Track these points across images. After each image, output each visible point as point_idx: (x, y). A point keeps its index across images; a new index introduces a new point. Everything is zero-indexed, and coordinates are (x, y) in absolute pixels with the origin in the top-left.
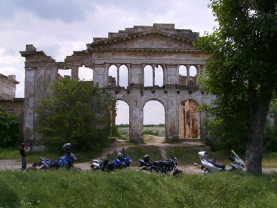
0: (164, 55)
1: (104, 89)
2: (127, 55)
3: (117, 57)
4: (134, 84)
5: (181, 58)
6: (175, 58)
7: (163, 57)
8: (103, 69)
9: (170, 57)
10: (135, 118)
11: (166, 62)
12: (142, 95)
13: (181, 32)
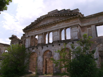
0: (52, 26)
1: (28, 48)
2: (37, 31)
3: (33, 32)
4: (39, 44)
5: (60, 26)
6: (57, 26)
7: (52, 27)
8: (28, 39)
9: (55, 27)
10: (39, 61)
11: (53, 29)
12: (43, 49)
13: (60, 12)
